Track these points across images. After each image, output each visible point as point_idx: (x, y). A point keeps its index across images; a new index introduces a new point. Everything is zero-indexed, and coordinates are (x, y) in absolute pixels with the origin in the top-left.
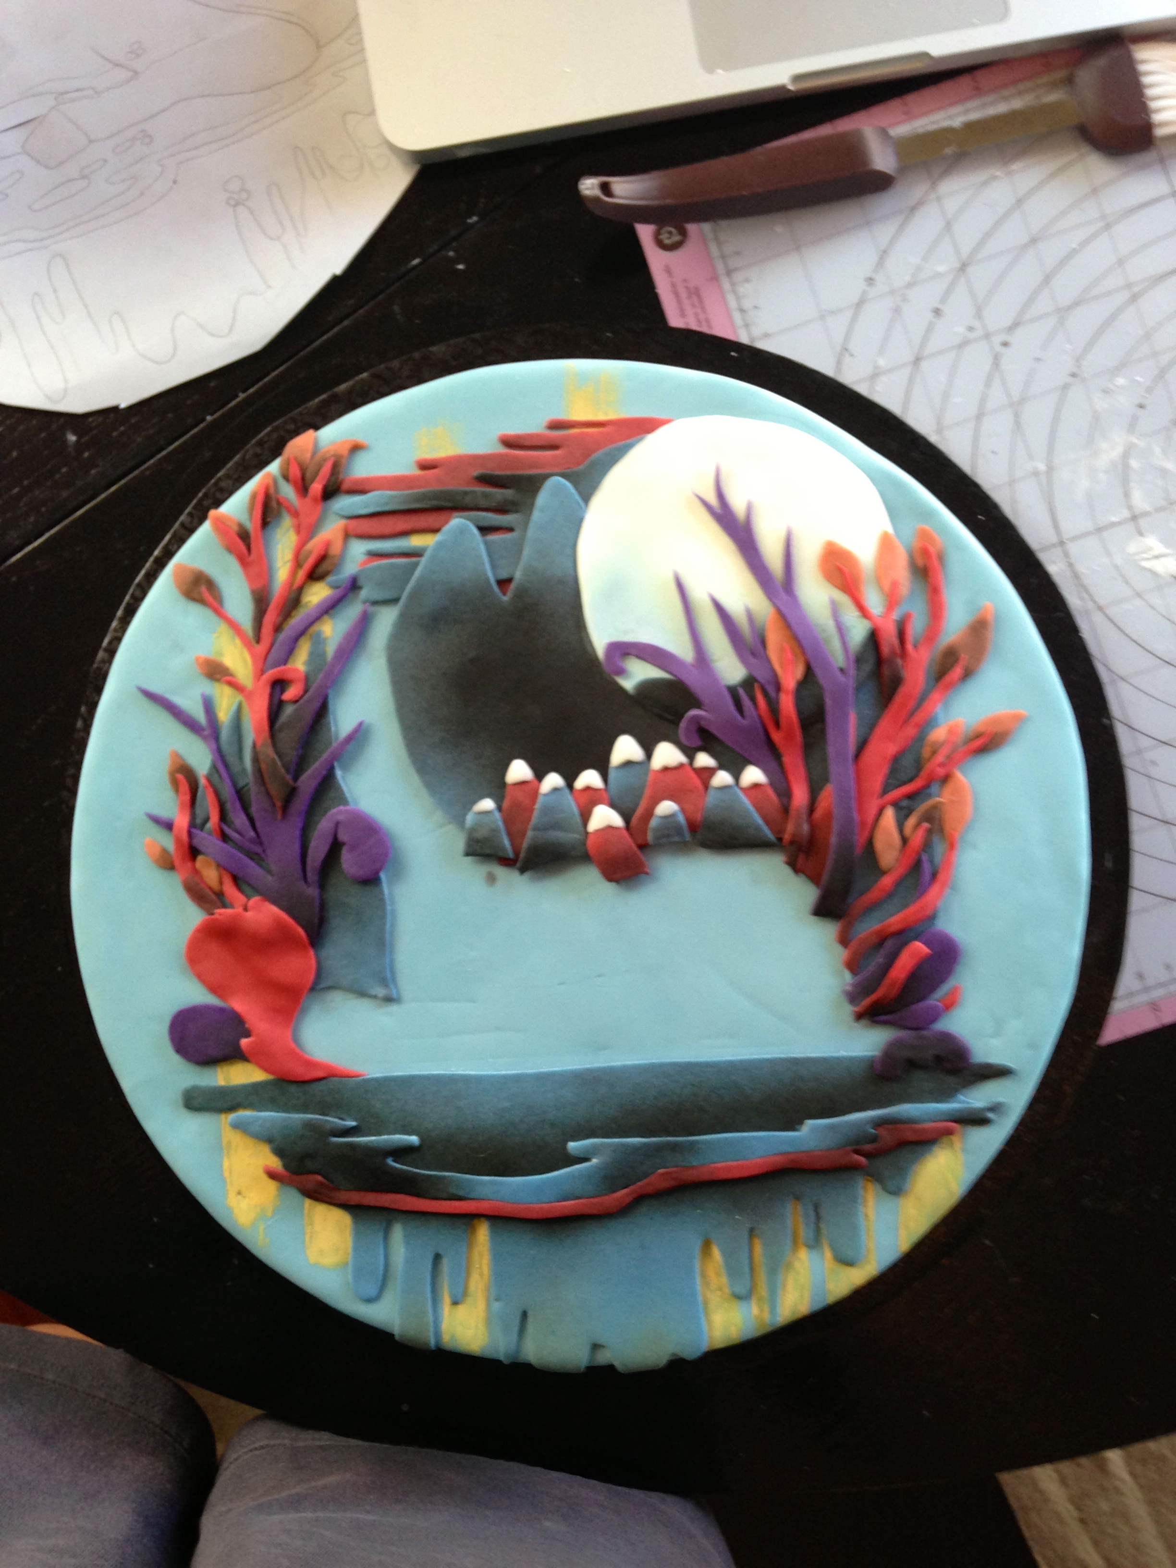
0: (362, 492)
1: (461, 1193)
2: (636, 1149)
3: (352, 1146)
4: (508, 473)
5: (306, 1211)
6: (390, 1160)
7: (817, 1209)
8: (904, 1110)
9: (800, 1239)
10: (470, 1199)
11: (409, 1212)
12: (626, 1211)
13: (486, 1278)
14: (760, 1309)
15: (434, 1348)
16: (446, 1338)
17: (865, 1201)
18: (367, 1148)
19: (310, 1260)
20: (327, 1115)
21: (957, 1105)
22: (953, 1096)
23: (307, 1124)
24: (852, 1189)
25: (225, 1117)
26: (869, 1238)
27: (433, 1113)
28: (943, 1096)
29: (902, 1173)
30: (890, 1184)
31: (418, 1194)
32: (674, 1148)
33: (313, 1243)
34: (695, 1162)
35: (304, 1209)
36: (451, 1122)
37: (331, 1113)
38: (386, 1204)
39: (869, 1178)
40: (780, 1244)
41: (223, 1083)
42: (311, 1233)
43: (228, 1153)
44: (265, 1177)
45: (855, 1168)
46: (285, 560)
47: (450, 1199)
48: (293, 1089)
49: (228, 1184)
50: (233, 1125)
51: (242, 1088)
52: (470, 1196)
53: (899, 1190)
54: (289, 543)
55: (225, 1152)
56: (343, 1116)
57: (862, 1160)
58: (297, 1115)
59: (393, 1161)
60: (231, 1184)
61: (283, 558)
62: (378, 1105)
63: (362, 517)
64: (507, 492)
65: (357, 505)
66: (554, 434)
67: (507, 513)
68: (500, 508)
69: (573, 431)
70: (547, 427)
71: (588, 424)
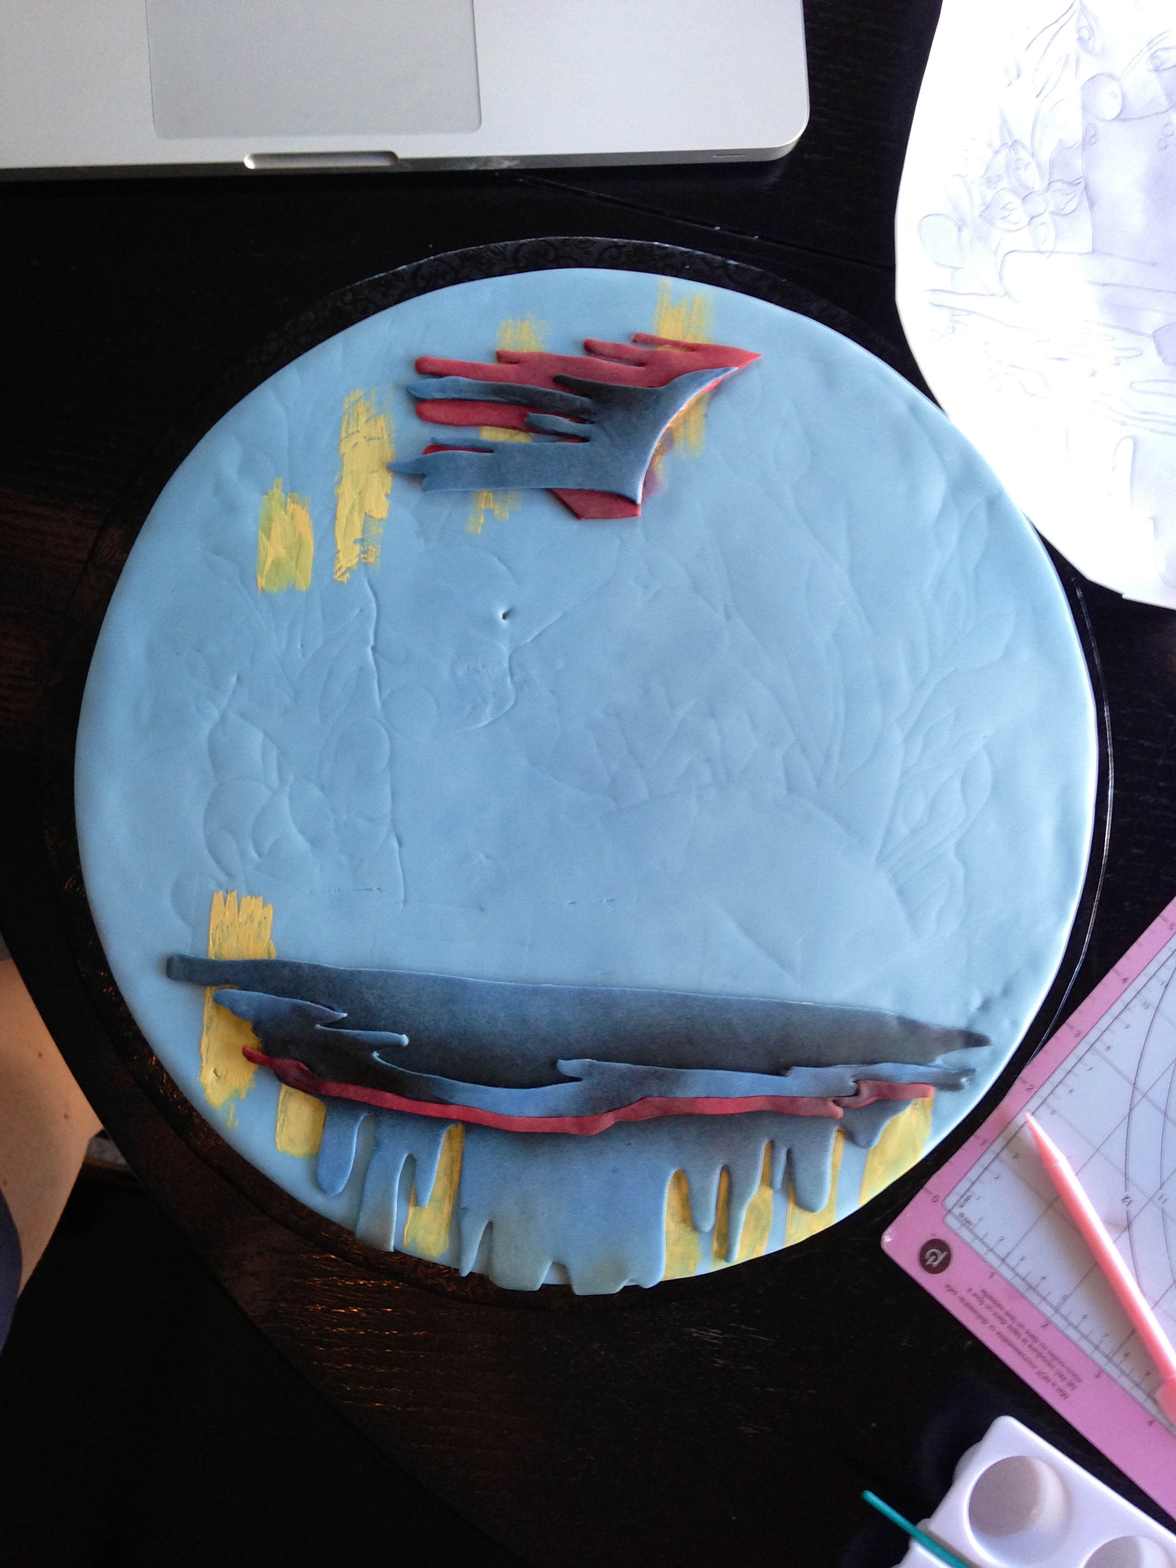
0: (440, 375)
1: (445, 1097)
2: (623, 1076)
3: (341, 1036)
4: (590, 380)
5: (281, 1098)
6: (375, 1055)
7: (789, 1153)
8: (886, 1069)
9: (768, 1181)
10: (452, 1104)
11: (390, 1110)
12: (606, 1134)
13: (455, 1185)
14: (720, 1246)
15: (392, 1250)
16: (407, 1241)
17: (835, 1150)
18: (354, 1041)
19: (279, 1147)
20: (318, 1003)
21: (934, 1070)
22: (933, 1060)
23: (296, 1009)
24: (826, 1137)
25: (209, 992)
26: (833, 1187)
27: (426, 1014)
28: (923, 1059)
29: (874, 1128)
30: (862, 1138)
31: (400, 1093)
32: (661, 1077)
33: (284, 1130)
34: (680, 1094)
35: (279, 1095)
36: (443, 1025)
37: (322, 1001)
38: (366, 1099)
39: (843, 1130)
40: (749, 1184)
41: (213, 958)
42: (284, 1120)
43: (208, 1028)
44: (244, 1058)
45: (832, 1117)
46: (350, 431)
47: (431, 1102)
48: (286, 972)
49: (204, 1061)
50: (218, 1002)
51: (232, 965)
52: (452, 1101)
53: (869, 1144)
54: (355, 414)
55: (205, 1028)
56: (334, 1006)
57: (839, 1111)
58: (286, 999)
59: (379, 1057)
60: (207, 1061)
61: (347, 429)
62: (371, 1000)
63: (434, 401)
64: (586, 400)
65: (431, 387)
66: (641, 349)
67: (583, 421)
68: (577, 416)
69: (660, 349)
70: (635, 341)
71: (676, 344)
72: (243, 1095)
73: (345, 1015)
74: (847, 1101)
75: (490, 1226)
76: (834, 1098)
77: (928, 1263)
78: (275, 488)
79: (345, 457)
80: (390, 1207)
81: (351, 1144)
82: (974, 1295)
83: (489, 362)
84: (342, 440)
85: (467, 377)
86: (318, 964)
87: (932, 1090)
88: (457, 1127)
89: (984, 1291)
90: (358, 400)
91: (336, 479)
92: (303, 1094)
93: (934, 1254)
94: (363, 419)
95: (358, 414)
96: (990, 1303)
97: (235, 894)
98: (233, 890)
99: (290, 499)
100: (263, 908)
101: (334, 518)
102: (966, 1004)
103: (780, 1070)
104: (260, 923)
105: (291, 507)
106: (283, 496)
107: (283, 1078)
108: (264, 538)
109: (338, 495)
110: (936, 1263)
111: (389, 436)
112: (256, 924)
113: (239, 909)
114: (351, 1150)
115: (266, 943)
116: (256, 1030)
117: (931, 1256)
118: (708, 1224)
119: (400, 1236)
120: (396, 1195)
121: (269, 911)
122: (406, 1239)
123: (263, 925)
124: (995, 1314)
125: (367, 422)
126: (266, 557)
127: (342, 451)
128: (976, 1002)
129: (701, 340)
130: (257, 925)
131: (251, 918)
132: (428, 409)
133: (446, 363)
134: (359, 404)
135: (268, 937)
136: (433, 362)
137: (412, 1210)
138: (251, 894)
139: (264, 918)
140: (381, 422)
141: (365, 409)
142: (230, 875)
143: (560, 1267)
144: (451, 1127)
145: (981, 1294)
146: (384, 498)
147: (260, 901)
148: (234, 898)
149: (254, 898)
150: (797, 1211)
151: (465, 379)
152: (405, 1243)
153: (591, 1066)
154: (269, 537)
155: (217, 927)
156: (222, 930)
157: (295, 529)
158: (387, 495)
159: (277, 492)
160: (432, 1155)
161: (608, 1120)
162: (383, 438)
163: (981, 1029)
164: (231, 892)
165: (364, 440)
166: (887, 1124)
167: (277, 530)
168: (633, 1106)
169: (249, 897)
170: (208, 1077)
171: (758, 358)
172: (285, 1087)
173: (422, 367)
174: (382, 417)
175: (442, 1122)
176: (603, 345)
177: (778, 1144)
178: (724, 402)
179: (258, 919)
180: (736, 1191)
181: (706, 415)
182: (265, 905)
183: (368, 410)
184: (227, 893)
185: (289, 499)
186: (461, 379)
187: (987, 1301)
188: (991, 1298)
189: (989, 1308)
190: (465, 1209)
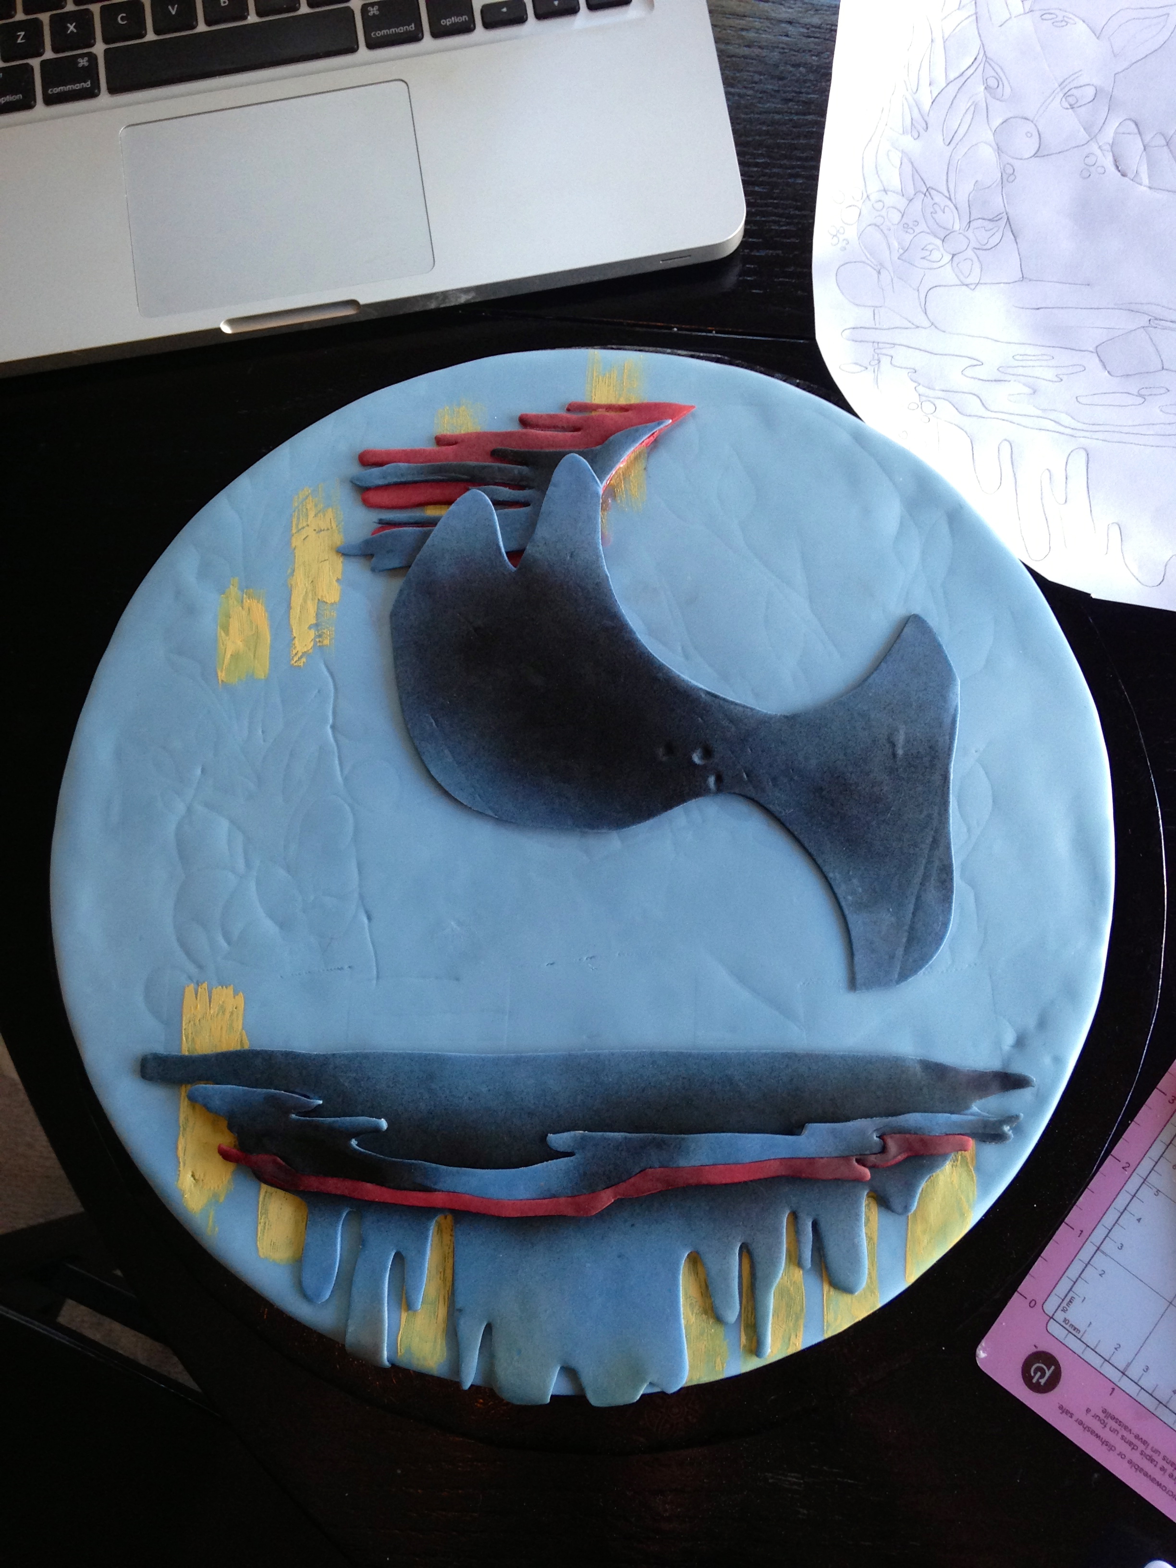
0: (381, 464)
1: (428, 1183)
2: (618, 1146)
3: (317, 1127)
4: (526, 450)
5: (261, 1199)
6: (354, 1142)
7: (815, 1225)
8: (913, 1119)
9: (796, 1260)
10: (435, 1190)
11: (371, 1203)
12: (606, 1215)
13: (449, 1284)
14: (749, 1339)
15: (386, 1363)
16: (401, 1351)
17: (868, 1220)
18: (331, 1129)
19: (261, 1254)
20: (293, 1092)
21: (970, 1117)
22: (968, 1107)
23: (271, 1100)
24: (855, 1205)
25: (184, 1091)
26: (872, 1263)
27: (403, 1094)
28: (956, 1105)
29: (909, 1189)
30: (896, 1203)
31: (381, 1183)
32: (660, 1145)
33: (266, 1234)
34: (683, 1163)
35: (259, 1197)
36: (422, 1105)
37: (297, 1090)
38: (346, 1192)
39: (873, 1194)
40: (773, 1263)
41: (187, 1054)
42: (265, 1224)
43: (184, 1129)
44: (219, 1157)
45: (858, 1180)
46: (300, 527)
47: (414, 1190)
48: (258, 1061)
49: (182, 1163)
50: (192, 1099)
51: (205, 1059)
52: (437, 1187)
53: (906, 1208)
54: (304, 510)
55: (181, 1129)
56: (308, 1094)
57: (867, 1173)
58: (259, 1090)
59: (357, 1145)
60: (184, 1164)
61: (297, 525)
62: (346, 1084)
63: (378, 488)
64: (524, 469)
65: (375, 476)
66: (574, 416)
67: (522, 488)
68: (517, 484)
69: (594, 414)
70: (568, 410)
71: (609, 408)
72: (222, 1199)
73: (321, 1102)
74: (872, 1159)
75: (489, 1328)
76: (858, 1157)
77: (1034, 1381)
78: (231, 587)
79: (296, 551)
80: (380, 1311)
81: (336, 1246)
82: (1096, 1416)
83: (431, 447)
84: (293, 535)
85: (409, 462)
86: (290, 1050)
87: (972, 1143)
88: (446, 1218)
89: (1105, 1411)
90: (307, 497)
91: (289, 571)
92: (284, 1192)
93: (1039, 1369)
94: (312, 514)
95: (307, 509)
96: (1115, 1426)
97: (205, 985)
98: (204, 982)
99: (246, 594)
100: (234, 997)
101: (289, 607)
102: (998, 1043)
103: (793, 1129)
104: (232, 1013)
105: (247, 602)
106: (239, 593)
107: (261, 1177)
108: (223, 634)
109: (291, 585)
110: (1043, 1381)
111: (337, 526)
112: (227, 1015)
113: (210, 1002)
114: (336, 1251)
115: (239, 1033)
116: (230, 1127)
117: (1035, 1373)
118: (733, 1314)
119: (393, 1345)
120: (386, 1299)
121: (240, 1000)
122: (401, 1350)
123: (235, 1016)
124: (1123, 1437)
125: (315, 516)
126: (225, 652)
127: (293, 545)
128: (1009, 1039)
129: (634, 400)
130: (229, 1015)
131: (223, 1009)
132: (374, 497)
133: (388, 453)
134: (307, 501)
135: (240, 1027)
136: (374, 453)
137: (404, 1315)
138: (223, 984)
139: (236, 1008)
140: (330, 513)
141: (314, 503)
142: (200, 967)
143: (570, 1372)
144: (439, 1218)
145: (1102, 1416)
146: (335, 583)
147: (230, 991)
148: (205, 989)
149: (224, 987)
150: (832, 1292)
151: (406, 464)
152: (399, 1354)
153: (583, 1138)
154: (227, 632)
155: (190, 1022)
156: (194, 1024)
157: (251, 622)
158: (338, 580)
159: (234, 590)
160: (421, 1252)
161: (607, 1198)
162: (332, 528)
163: (1018, 1068)
164: (202, 984)
165: (315, 532)
166: (923, 1185)
167: (234, 625)
168: (632, 1180)
169: (220, 987)
170: (186, 1182)
171: (693, 410)
172: (264, 1187)
173: (367, 460)
174: (330, 509)
175: (428, 1212)
176: (537, 417)
177: (802, 1215)
178: (663, 456)
179: (229, 1009)
180: (759, 1274)
181: (645, 469)
182: (236, 993)
183: (316, 506)
184: (198, 985)
185: (245, 596)
186: (401, 464)
187: (1111, 1423)
188: (1113, 1418)
189: (1113, 1430)
190: (460, 1310)
